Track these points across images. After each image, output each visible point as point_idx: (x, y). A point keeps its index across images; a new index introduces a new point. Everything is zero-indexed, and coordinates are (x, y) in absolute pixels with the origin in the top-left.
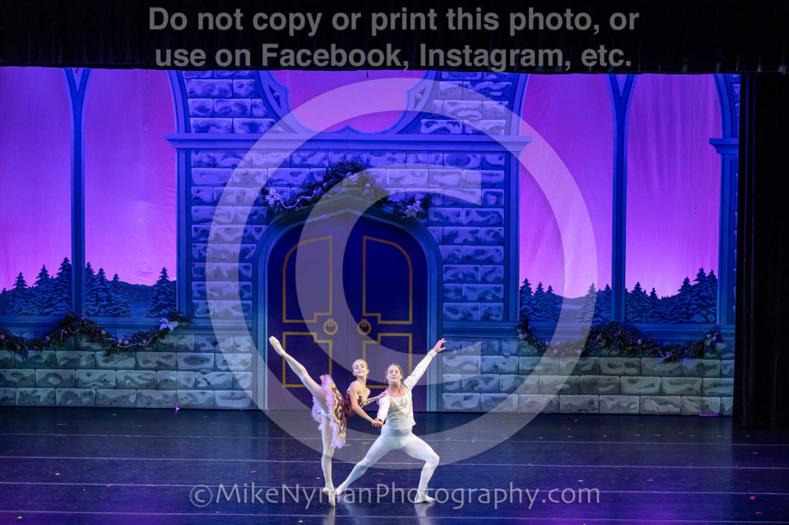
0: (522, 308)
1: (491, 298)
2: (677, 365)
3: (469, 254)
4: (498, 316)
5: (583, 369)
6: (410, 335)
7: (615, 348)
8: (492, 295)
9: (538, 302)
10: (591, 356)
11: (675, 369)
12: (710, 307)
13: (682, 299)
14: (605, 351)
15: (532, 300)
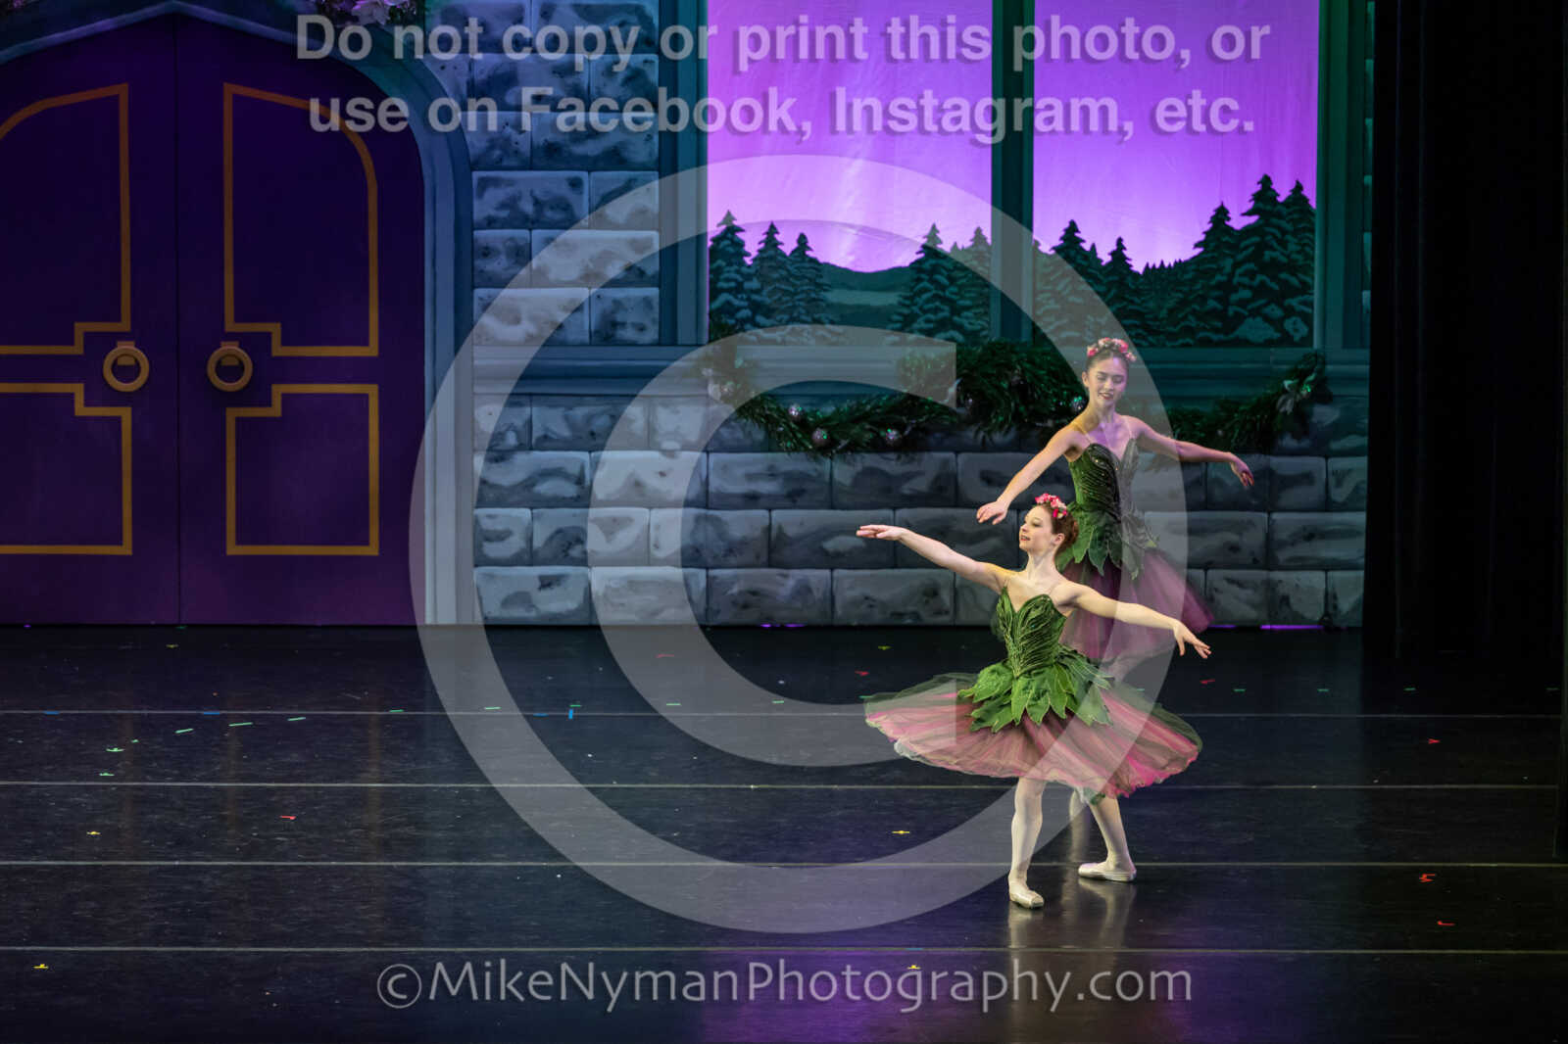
0: (717, 304)
2: (1195, 472)
3: (549, 138)
4: (642, 329)
5: (906, 489)
6: (372, 391)
7: (1001, 426)
9: (765, 281)
10: (929, 449)
11: (1187, 488)
12: (1293, 296)
13: (1207, 272)
14: (971, 435)
15: (749, 277)
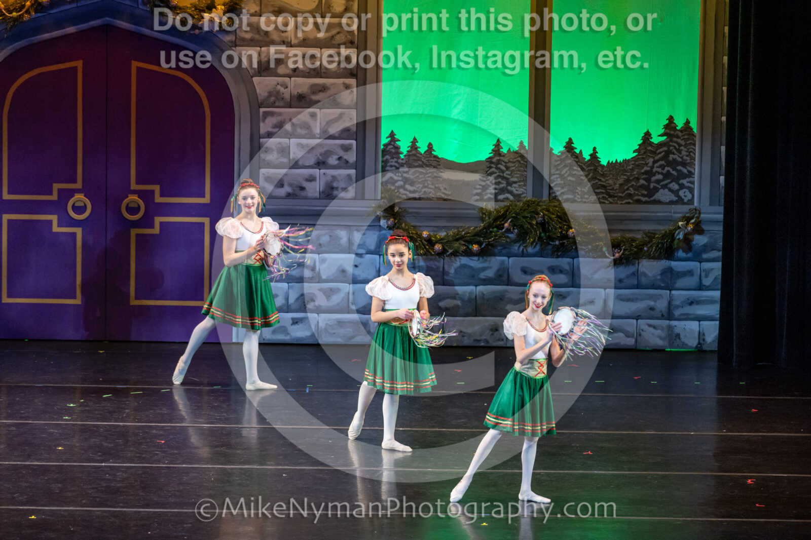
1: (336, 162)
2: (632, 269)
3: (300, 91)
5: (482, 276)
6: (206, 221)
7: (532, 243)
8: (337, 157)
10: (494, 255)
11: (628, 277)
12: (684, 178)
13: (638, 166)
14: (516, 248)
